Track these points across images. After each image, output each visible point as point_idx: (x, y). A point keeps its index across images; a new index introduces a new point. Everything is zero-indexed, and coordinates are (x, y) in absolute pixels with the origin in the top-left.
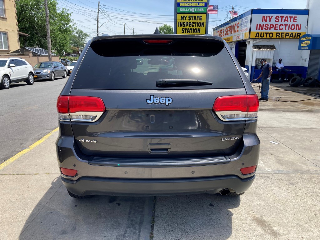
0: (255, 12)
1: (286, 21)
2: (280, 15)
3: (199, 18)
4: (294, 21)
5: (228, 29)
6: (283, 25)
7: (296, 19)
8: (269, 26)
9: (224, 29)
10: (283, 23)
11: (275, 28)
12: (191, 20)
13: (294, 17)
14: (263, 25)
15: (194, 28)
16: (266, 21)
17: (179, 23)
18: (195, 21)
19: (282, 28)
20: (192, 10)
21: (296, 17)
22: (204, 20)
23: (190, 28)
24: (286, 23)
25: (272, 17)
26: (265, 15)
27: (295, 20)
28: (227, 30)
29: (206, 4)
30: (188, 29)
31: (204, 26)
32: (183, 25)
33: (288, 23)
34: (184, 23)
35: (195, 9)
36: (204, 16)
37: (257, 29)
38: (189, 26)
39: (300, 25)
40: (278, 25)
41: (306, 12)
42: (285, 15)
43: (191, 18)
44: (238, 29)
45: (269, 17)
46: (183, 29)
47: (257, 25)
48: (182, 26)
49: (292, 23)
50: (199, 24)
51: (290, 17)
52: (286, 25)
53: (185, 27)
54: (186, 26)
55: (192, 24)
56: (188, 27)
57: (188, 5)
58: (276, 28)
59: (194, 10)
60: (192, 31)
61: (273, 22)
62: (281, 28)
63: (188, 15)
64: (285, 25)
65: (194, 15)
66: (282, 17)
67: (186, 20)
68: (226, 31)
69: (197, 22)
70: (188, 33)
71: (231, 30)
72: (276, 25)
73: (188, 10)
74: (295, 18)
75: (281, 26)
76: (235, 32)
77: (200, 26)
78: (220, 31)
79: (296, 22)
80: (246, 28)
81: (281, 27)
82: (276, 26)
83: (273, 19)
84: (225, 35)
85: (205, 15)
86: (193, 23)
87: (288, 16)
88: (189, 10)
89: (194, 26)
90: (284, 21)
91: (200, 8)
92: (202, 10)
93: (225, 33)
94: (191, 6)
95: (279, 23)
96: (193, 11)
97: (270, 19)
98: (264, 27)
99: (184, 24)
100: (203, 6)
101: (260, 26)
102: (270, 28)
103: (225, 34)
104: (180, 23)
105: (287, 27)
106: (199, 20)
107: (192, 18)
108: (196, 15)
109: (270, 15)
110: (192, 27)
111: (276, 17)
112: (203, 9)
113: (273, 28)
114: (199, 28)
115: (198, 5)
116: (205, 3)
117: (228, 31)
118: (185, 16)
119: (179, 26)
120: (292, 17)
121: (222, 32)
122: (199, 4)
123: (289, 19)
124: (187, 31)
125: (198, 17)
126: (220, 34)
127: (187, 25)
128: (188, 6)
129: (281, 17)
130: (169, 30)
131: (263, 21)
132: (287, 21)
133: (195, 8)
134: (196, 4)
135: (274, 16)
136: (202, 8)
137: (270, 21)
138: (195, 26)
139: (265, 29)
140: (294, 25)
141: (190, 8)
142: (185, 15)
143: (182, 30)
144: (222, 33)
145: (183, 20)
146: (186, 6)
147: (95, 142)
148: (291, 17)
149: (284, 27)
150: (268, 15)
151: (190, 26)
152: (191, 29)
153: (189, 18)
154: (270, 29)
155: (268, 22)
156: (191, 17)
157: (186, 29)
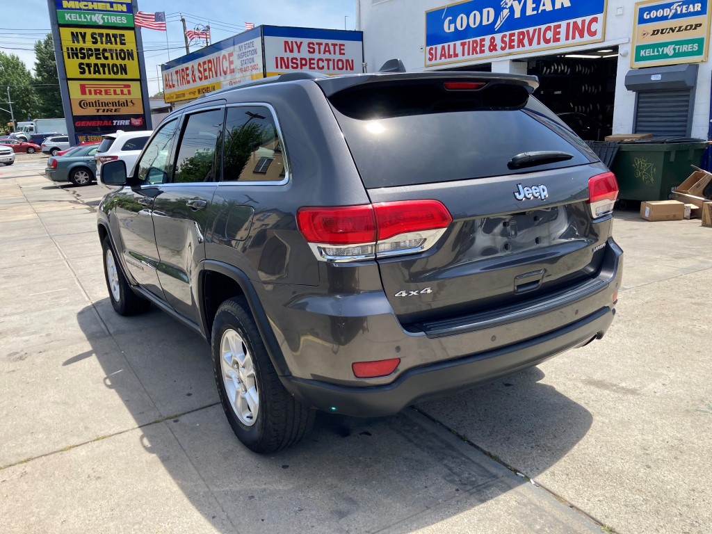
0: (268, 31)
1: (327, 51)
2: (315, 41)
3: (118, 39)
4: (341, 54)
5: (206, 66)
6: (322, 60)
7: (343, 49)
8: (299, 62)
9: (193, 67)
10: (323, 56)
11: (310, 66)
12: (99, 43)
13: (341, 45)
14: (288, 58)
15: (110, 62)
16: (292, 51)
17: (68, 48)
18: (108, 46)
19: (323, 67)
20: (98, 19)
21: (343, 45)
22: (130, 45)
23: (99, 62)
24: (327, 56)
25: (301, 43)
26: (290, 39)
27: (342, 52)
28: (202, 69)
29: (131, 8)
30: (96, 65)
31: (133, 59)
32: (79, 55)
33: (332, 56)
34: (82, 49)
35: (106, 17)
36: (129, 35)
37: (277, 67)
38: (97, 58)
39: (352, 61)
40: (314, 59)
41: (357, 36)
42: (324, 41)
43: (99, 39)
44: (232, 67)
45: (296, 43)
46: (83, 64)
47: (277, 58)
48: (78, 58)
49: (337, 57)
50: (120, 54)
51: (332, 44)
52: (328, 60)
53: (86, 61)
54: (89, 58)
55: (103, 54)
56: (93, 60)
57: (85, 6)
58: (312, 66)
59: (103, 19)
60: (106, 69)
61: (304, 53)
62: (320, 66)
63: (89, 31)
64: (326, 60)
65: (105, 31)
66: (320, 44)
67: (84, 42)
68: (200, 71)
69: (116, 50)
70: (97, 74)
71: (213, 69)
72: (310, 59)
73: (85, 18)
74: (342, 47)
75: (320, 62)
76: (225, 73)
77: (124, 59)
78: (183, 70)
79: (344, 54)
80: (252, 64)
81: (321, 64)
82: (312, 62)
83: (305, 48)
84: (197, 79)
85: (132, 32)
86: (105, 50)
87: (330, 42)
88: (89, 17)
89: (110, 57)
90: (324, 53)
91: (116, 16)
92: (122, 20)
93: (197, 74)
94: (93, 10)
95: (316, 56)
96: (101, 23)
97: (299, 47)
98: (290, 64)
99: (84, 54)
100: (122, 12)
101: (281, 62)
102: (302, 65)
103: (197, 76)
104: (72, 49)
105: (331, 63)
106: (119, 43)
107: (101, 39)
108: (111, 32)
109: (299, 40)
110: (103, 61)
111: (309, 44)
112: (124, 18)
113: (306, 65)
114: (123, 62)
115: (109, 8)
116: (128, 5)
117: (205, 70)
118: (81, 33)
119: (69, 58)
120: (337, 45)
121: (189, 72)
122: (112, 6)
123: (332, 48)
124: (92, 69)
125: (115, 36)
126: (183, 78)
127: (92, 55)
128: (84, 10)
129: (317, 44)
130: (14, 67)
131: (286, 51)
132: (329, 51)
133: (104, 15)
134: (104, 4)
135: (306, 41)
136: (122, 16)
137: (299, 52)
138: (112, 59)
139: (293, 67)
140: (342, 61)
141: (91, 14)
142: (83, 30)
143: (80, 68)
144: (188, 75)
145: (78, 42)
146: (80, 9)
147: (429, 291)
148: (334, 45)
149: (325, 64)
150: (294, 39)
151: (100, 58)
152: (103, 66)
153: (93, 37)
154: (301, 68)
155: (295, 54)
156: (97, 36)
157: (89, 65)
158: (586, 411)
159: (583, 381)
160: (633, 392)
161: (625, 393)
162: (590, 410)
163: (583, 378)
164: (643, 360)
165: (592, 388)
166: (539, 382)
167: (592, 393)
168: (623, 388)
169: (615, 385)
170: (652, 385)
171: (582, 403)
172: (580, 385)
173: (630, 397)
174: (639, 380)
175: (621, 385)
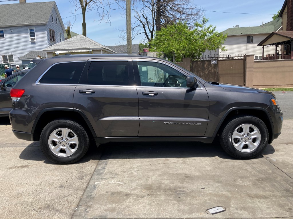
158: (23, 159)
159: (29, 166)
160: (10, 168)
161: (12, 167)
162: (21, 160)
163: (30, 167)
164: (9, 182)
165: (25, 165)
166: (44, 161)
167: (24, 164)
168: (14, 168)
169: (17, 168)
170: (3, 173)
171: (25, 160)
172: (30, 164)
173: (11, 167)
174: (9, 173)
175: (15, 169)
